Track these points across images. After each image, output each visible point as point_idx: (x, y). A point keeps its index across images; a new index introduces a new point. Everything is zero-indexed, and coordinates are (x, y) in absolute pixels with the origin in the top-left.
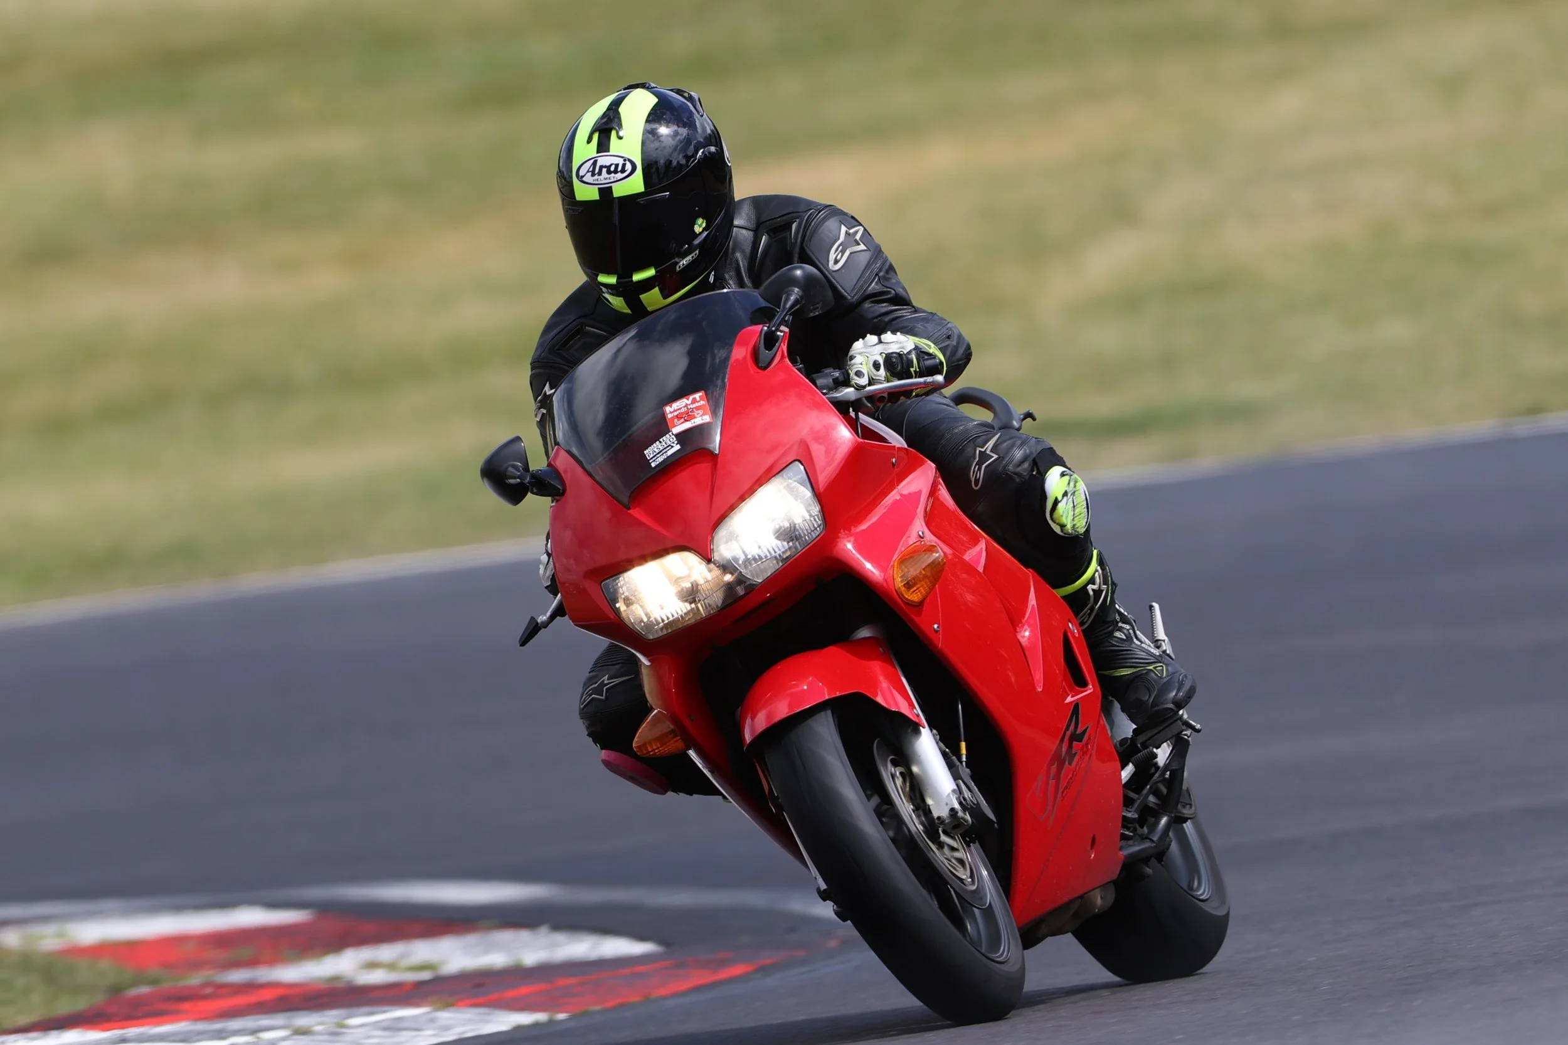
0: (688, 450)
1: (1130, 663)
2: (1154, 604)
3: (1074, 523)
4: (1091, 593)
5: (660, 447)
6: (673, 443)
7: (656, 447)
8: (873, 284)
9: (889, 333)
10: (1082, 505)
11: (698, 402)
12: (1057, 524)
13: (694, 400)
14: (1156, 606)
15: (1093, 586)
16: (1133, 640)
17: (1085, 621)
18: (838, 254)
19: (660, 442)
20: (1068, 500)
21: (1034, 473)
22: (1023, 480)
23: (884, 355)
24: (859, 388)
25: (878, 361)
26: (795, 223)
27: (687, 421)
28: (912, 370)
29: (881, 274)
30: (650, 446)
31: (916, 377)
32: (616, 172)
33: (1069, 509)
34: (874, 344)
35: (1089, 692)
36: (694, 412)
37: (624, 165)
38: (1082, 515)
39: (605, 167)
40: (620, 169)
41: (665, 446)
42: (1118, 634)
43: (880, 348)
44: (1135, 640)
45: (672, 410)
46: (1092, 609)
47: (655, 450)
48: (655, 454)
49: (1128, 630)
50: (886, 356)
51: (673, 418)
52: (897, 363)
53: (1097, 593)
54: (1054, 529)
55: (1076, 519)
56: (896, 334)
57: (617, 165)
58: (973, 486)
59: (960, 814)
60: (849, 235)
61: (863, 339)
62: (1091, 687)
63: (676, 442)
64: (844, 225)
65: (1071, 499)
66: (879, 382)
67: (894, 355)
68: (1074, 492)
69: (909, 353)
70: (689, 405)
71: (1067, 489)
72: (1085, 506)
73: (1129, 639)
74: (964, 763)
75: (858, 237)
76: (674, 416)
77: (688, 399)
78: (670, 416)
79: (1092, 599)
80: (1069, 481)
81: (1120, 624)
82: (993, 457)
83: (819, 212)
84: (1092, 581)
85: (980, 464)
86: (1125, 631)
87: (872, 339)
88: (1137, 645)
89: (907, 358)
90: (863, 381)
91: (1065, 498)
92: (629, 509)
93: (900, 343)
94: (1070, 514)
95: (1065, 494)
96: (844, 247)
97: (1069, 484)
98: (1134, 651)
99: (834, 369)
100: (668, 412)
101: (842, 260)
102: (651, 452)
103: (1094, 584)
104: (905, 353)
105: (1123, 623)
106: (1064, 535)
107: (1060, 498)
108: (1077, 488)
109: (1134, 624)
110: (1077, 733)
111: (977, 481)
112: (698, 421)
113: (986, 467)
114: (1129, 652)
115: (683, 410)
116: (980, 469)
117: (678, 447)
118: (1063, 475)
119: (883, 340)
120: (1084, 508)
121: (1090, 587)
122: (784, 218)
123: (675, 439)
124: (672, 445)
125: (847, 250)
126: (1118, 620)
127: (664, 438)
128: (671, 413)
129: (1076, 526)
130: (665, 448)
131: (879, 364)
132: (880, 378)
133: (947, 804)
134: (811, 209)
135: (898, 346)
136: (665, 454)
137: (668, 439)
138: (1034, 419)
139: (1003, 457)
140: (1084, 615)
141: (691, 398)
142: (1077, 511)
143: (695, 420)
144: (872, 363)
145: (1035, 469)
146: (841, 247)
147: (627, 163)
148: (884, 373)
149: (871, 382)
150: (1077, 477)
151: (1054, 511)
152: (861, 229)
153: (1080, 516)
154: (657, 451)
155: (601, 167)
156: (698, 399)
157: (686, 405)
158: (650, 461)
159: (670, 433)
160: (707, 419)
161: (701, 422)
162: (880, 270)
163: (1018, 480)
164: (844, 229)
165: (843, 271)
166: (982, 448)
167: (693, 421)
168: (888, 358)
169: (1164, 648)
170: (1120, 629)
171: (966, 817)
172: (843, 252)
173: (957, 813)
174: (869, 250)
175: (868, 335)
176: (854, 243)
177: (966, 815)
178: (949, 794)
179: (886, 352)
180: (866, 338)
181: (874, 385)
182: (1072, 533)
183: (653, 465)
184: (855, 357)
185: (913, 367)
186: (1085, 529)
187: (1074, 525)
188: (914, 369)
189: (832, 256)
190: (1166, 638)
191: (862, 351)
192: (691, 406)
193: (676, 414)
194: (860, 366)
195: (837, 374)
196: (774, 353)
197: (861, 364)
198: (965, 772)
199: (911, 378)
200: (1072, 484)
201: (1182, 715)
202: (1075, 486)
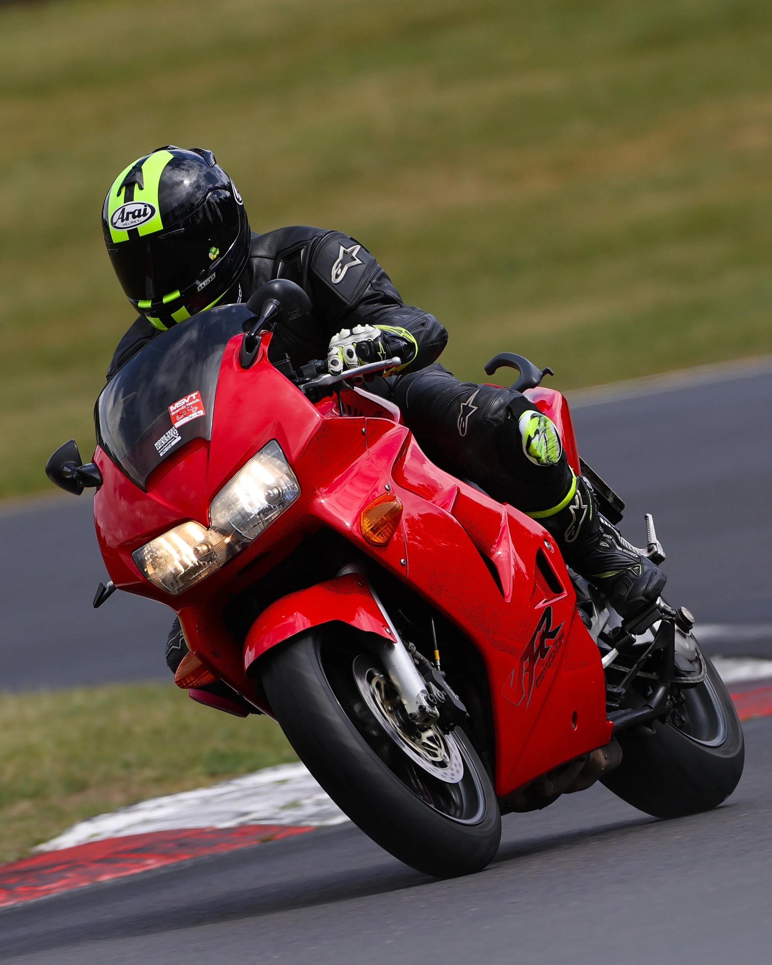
0: (188, 439)
1: (614, 567)
2: (648, 515)
3: (548, 455)
4: (573, 512)
5: (166, 439)
6: (176, 435)
7: (164, 439)
8: (367, 289)
9: (359, 325)
10: (554, 440)
11: (195, 400)
12: (533, 457)
13: (191, 399)
14: (650, 516)
15: (574, 506)
16: (616, 547)
17: (572, 535)
18: (338, 270)
19: (166, 436)
20: (540, 437)
21: (509, 418)
22: (500, 424)
23: (355, 344)
24: (335, 374)
25: (351, 350)
26: (303, 250)
27: (186, 416)
28: (379, 353)
29: (374, 281)
30: (159, 439)
31: (384, 359)
32: (139, 216)
33: (542, 443)
34: (347, 336)
35: (565, 596)
36: (191, 409)
37: (145, 210)
38: (555, 448)
39: (131, 213)
40: (142, 213)
41: (170, 438)
42: (603, 544)
43: (351, 339)
44: (618, 547)
45: (175, 409)
46: (577, 524)
47: (163, 442)
48: (162, 445)
49: (611, 540)
50: (357, 345)
51: (175, 415)
52: (367, 349)
53: (579, 512)
54: (532, 461)
55: (549, 451)
56: (365, 326)
57: (140, 211)
58: (461, 434)
59: (428, 709)
60: (347, 253)
61: (339, 333)
62: (566, 592)
63: (178, 434)
64: (343, 246)
65: (543, 436)
66: (353, 366)
67: (364, 343)
68: (545, 430)
69: (376, 339)
70: (188, 403)
71: (538, 428)
72: (557, 440)
73: (612, 547)
74: (439, 667)
75: (354, 255)
76: (176, 413)
77: (187, 399)
78: (173, 414)
79: (574, 518)
80: (539, 421)
81: (605, 535)
82: (474, 409)
83: (322, 238)
84: (573, 502)
85: (464, 416)
86: (609, 541)
87: (345, 332)
88: (619, 551)
89: (374, 344)
90: (339, 367)
91: (537, 435)
92: (146, 492)
93: (368, 333)
94: (543, 448)
95: (537, 432)
96: (343, 263)
97: (539, 423)
98: (616, 556)
99: (318, 360)
100: (172, 410)
101: (341, 274)
102: (160, 444)
103: (574, 504)
104: (372, 340)
105: (608, 534)
106: (540, 465)
107: (532, 436)
108: (547, 427)
109: (617, 534)
110: (549, 631)
111: (463, 430)
112: (194, 415)
113: (469, 417)
114: (613, 558)
115: (183, 408)
116: (464, 420)
117: (180, 438)
118: (533, 417)
119: (354, 333)
120: (556, 442)
121: (571, 508)
122: (295, 246)
123: (177, 432)
124: (175, 437)
125: (346, 266)
126: (603, 532)
127: (169, 432)
128: (174, 411)
129: (550, 457)
130: (170, 440)
131: (352, 352)
132: (354, 363)
133: (417, 703)
134: (316, 236)
135: (366, 335)
136: (169, 445)
137: (172, 432)
138: (552, 374)
139: (482, 408)
140: (571, 530)
141: (189, 397)
142: (550, 445)
143: (192, 415)
144: (346, 352)
145: (510, 414)
146: (340, 264)
147: (148, 207)
148: (357, 359)
149: (346, 368)
150: (546, 417)
151: (529, 447)
152: (359, 247)
153: (552, 449)
154: (164, 443)
155: (128, 213)
156: (194, 398)
157: (186, 403)
158: (159, 452)
159: (173, 428)
160: (201, 413)
161: (197, 416)
162: (373, 279)
163: (496, 425)
164: (342, 249)
165: (344, 282)
166: (465, 403)
167: (190, 416)
168: (359, 346)
169: (656, 550)
170: (604, 539)
171: (434, 711)
172: (342, 268)
173: (425, 709)
174: (364, 263)
175: (343, 330)
176: (351, 260)
177: (434, 709)
178: (418, 694)
179: (357, 342)
180: (341, 332)
181: (350, 369)
182: (547, 463)
183: (161, 455)
184: (332, 349)
185: (380, 351)
186: (558, 459)
187: (548, 457)
188: (381, 353)
189: (334, 272)
190: (658, 542)
191: (338, 343)
192: (189, 404)
193: (177, 411)
194: (336, 356)
195: (319, 363)
196: (254, 354)
197: (337, 354)
198: (439, 674)
199: (380, 360)
200: (542, 424)
201: (660, 604)
202: (545, 425)
